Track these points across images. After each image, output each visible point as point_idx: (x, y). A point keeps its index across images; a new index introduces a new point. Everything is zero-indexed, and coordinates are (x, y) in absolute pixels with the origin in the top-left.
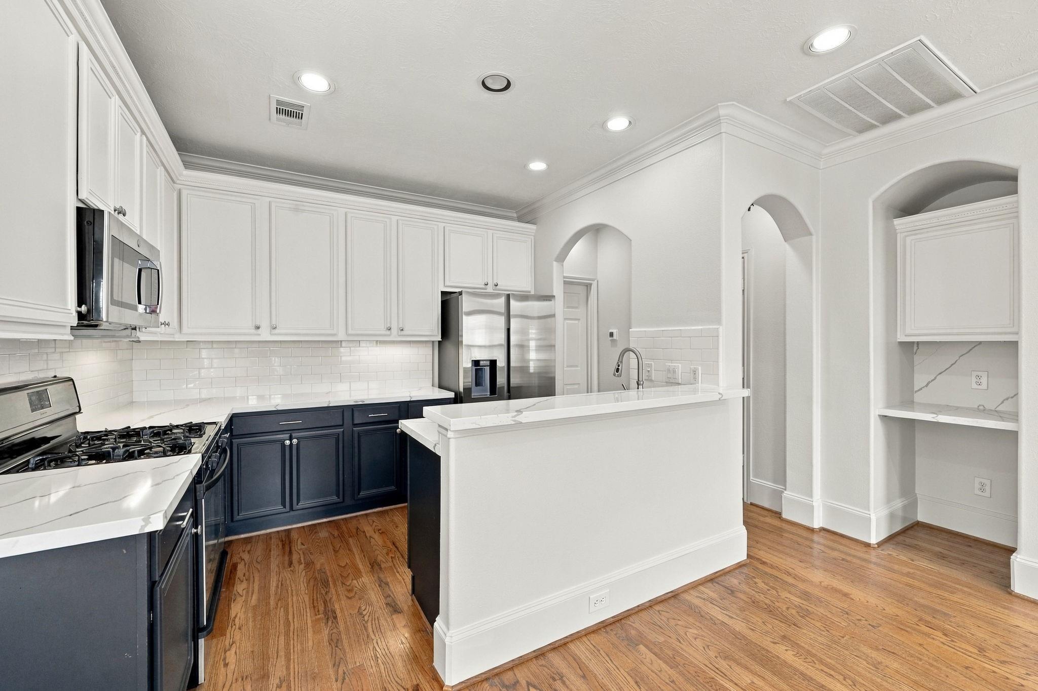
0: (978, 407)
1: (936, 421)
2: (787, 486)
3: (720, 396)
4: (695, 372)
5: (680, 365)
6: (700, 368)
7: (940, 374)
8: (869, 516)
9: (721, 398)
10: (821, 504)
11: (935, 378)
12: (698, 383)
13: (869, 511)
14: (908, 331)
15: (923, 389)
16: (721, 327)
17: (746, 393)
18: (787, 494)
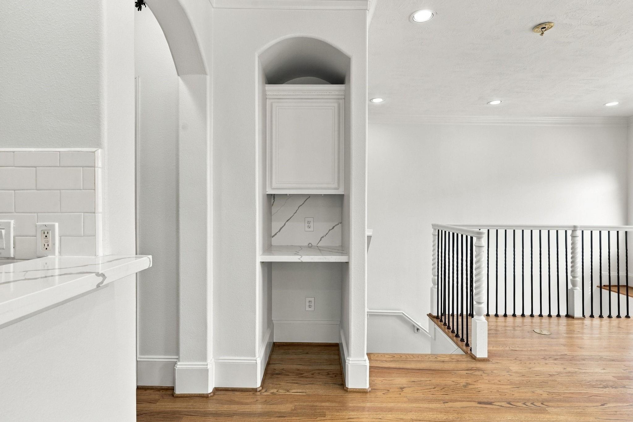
0: (308, 245)
1: (301, 261)
2: (181, 355)
3: (100, 279)
4: (46, 233)
5: (12, 222)
6: (57, 225)
7: (287, 221)
8: (255, 362)
9: (102, 282)
10: (214, 363)
11: (285, 224)
12: (54, 253)
13: (255, 356)
14: (274, 185)
15: (277, 234)
16: (100, 151)
17: (146, 262)
18: (180, 366)
